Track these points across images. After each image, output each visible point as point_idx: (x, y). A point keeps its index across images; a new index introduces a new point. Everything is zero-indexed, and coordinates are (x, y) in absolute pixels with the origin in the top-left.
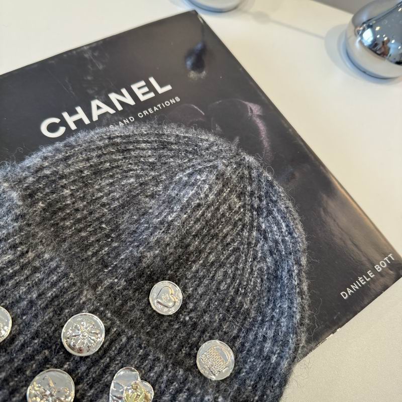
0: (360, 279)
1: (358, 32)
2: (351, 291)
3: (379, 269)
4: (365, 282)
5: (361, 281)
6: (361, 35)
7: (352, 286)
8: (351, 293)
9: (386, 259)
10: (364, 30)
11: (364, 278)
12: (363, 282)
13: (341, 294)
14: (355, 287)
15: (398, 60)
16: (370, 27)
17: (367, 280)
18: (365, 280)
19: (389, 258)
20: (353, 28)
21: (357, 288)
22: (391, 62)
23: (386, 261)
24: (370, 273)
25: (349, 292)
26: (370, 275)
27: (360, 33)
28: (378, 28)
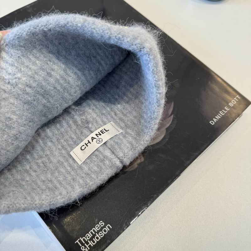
0: (220, 112)
2: (216, 120)
3: (232, 105)
4: (224, 114)
5: (221, 114)
7: (216, 117)
8: (216, 121)
9: (235, 98)
11: (223, 112)
12: (223, 114)
13: (210, 122)
14: (218, 117)
17: (225, 112)
18: (224, 113)
19: (237, 98)
21: (220, 117)
23: (235, 100)
24: (226, 108)
25: (215, 121)
26: (226, 109)
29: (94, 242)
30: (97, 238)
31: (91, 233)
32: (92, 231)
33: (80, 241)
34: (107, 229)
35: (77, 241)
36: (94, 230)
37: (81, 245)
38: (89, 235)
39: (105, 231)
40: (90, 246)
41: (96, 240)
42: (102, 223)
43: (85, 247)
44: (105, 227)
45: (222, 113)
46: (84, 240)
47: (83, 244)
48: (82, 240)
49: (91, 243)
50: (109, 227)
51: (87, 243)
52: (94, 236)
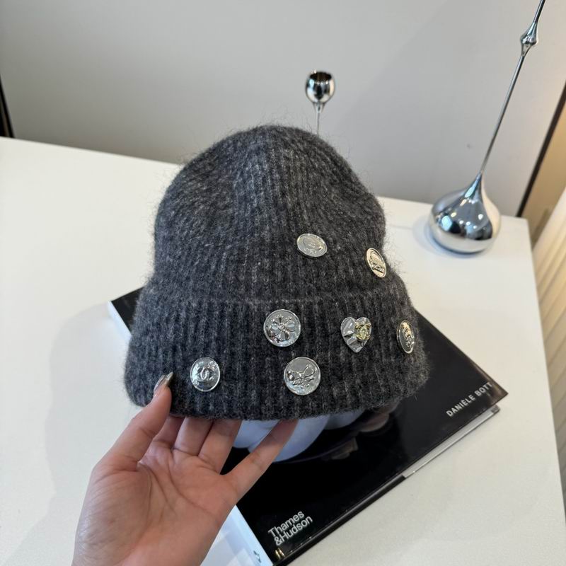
1: (437, 220)
2: (455, 410)
3: (479, 394)
4: (467, 404)
6: (440, 222)
7: (456, 407)
10: (442, 218)
11: (466, 401)
13: (447, 412)
14: (458, 407)
15: (476, 236)
16: (446, 214)
20: (432, 217)
22: (471, 238)
27: (439, 220)
28: (453, 215)
29: (290, 534)
30: (295, 531)
31: (288, 523)
32: (289, 521)
33: (274, 531)
34: (307, 522)
35: (271, 531)
36: (291, 522)
37: (274, 535)
38: (285, 526)
39: (304, 524)
40: (285, 538)
41: (292, 533)
42: (301, 514)
43: (280, 538)
44: (304, 519)
45: (464, 403)
46: (279, 530)
47: (277, 535)
48: (277, 530)
49: (287, 535)
50: (309, 520)
51: (283, 534)
52: (291, 527)
